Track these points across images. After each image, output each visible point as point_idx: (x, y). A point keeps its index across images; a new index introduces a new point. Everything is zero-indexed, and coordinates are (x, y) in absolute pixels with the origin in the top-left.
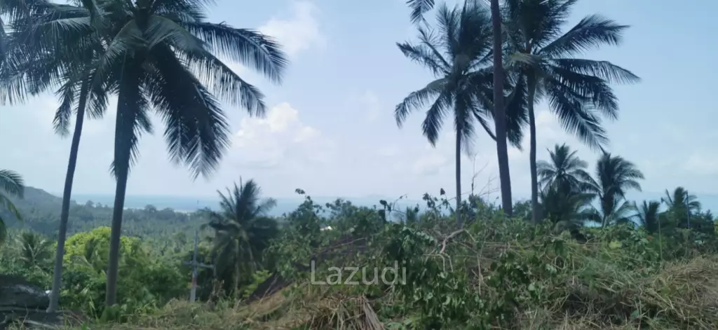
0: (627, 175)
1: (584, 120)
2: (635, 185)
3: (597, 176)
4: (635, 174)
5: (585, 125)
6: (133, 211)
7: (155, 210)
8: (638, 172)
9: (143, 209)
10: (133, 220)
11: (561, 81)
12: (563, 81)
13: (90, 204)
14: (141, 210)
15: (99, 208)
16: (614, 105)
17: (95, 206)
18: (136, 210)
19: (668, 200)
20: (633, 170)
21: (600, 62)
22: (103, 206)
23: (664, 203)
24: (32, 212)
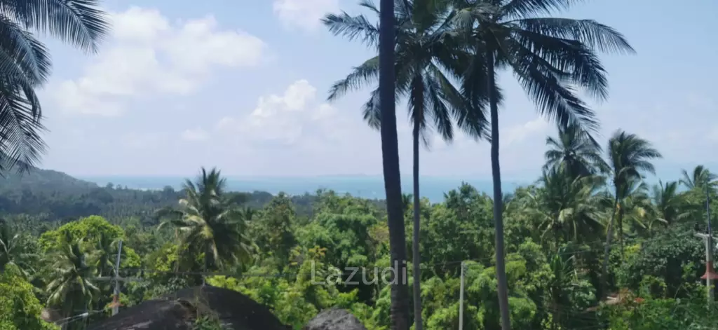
0: (642, 155)
1: (564, 101)
2: (649, 167)
3: (608, 156)
4: (651, 154)
5: (567, 106)
6: (153, 192)
7: (173, 191)
8: (653, 151)
9: (162, 190)
10: (151, 201)
11: (532, 50)
12: (535, 51)
13: (110, 185)
14: (160, 192)
15: (119, 190)
16: (602, 80)
17: (115, 187)
18: (155, 192)
19: (686, 180)
20: (648, 150)
21: (582, 22)
22: (123, 188)
23: (682, 184)
24: (53, 195)
